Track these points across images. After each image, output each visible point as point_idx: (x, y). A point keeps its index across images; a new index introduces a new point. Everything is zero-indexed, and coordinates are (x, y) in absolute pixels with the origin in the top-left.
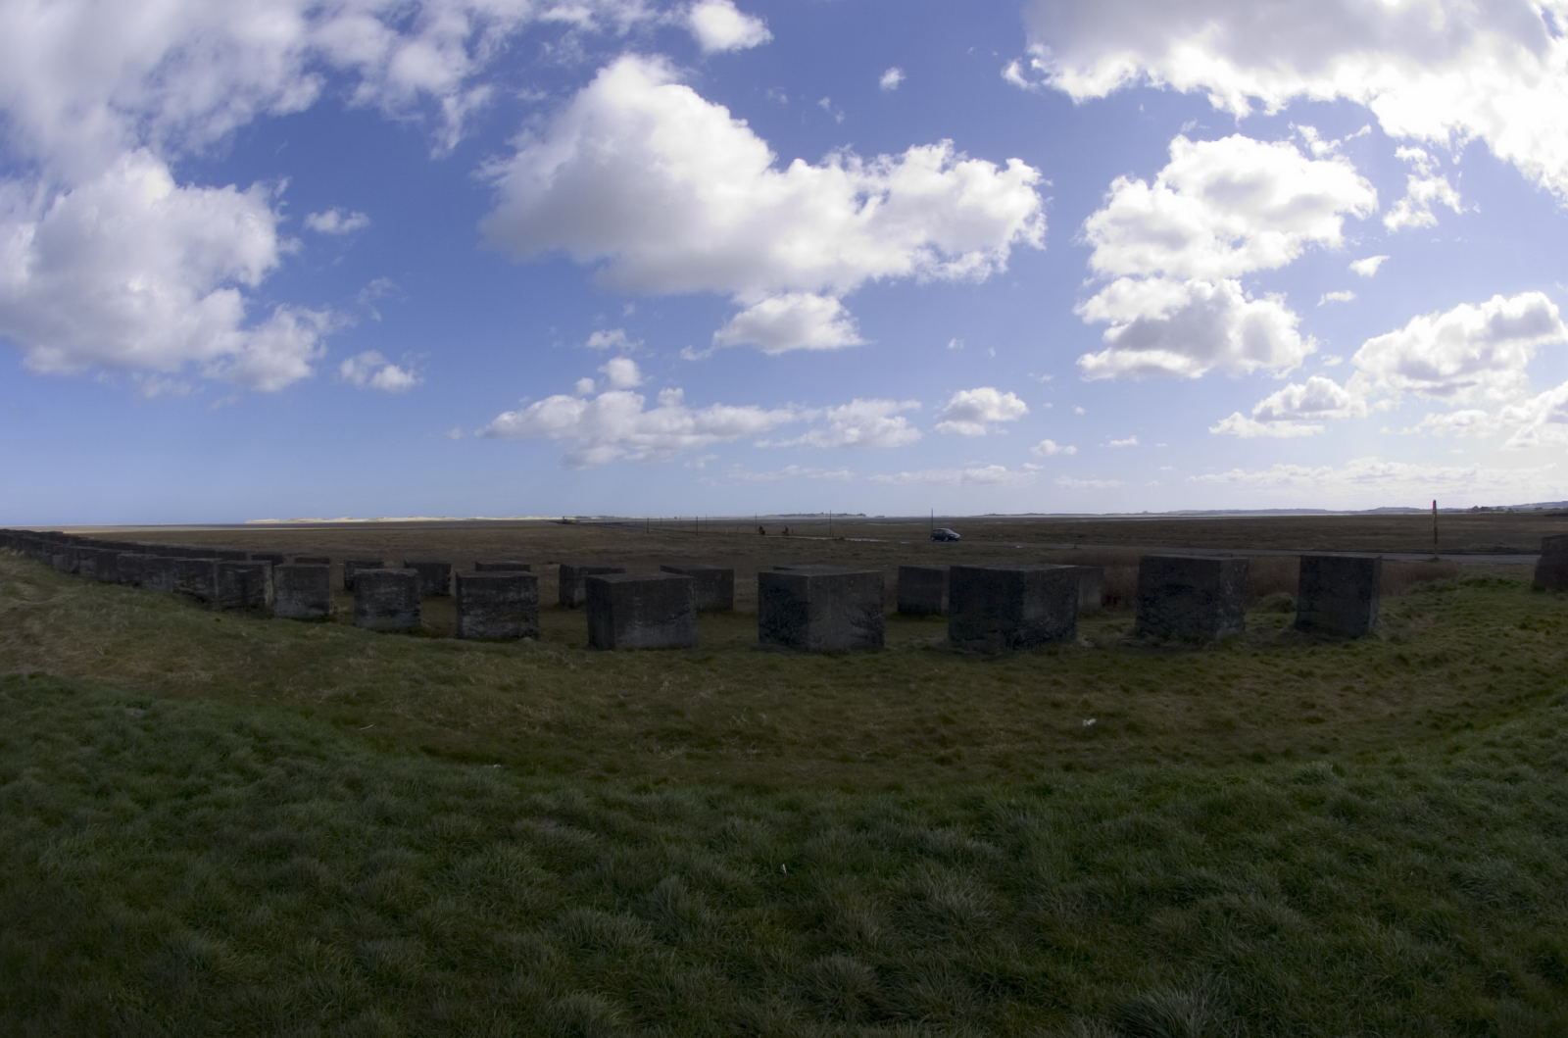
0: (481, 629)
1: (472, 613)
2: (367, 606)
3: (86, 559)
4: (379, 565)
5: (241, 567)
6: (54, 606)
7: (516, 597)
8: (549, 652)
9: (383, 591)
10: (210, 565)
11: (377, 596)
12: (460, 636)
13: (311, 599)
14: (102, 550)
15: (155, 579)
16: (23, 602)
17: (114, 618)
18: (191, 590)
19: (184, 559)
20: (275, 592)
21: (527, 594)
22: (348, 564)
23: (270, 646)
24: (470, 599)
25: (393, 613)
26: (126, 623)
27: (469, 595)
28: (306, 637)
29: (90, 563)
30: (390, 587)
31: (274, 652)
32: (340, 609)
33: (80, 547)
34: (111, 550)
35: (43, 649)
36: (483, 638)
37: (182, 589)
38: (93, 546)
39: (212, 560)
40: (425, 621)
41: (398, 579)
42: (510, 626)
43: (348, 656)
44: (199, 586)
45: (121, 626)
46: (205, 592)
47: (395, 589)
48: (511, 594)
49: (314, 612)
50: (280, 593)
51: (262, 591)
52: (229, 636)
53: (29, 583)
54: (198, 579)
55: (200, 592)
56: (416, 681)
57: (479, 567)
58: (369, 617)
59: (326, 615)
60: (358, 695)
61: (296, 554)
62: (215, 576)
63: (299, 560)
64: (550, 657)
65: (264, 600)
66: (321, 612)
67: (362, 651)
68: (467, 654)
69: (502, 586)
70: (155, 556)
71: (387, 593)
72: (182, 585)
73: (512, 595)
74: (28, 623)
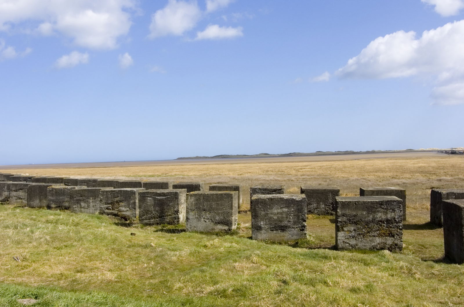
0: (353, 242)
1: (345, 229)
2: (262, 223)
3: (16, 191)
4: (279, 191)
5: (160, 195)
7: (384, 217)
9: (276, 211)
10: (133, 193)
11: (270, 215)
12: (335, 248)
13: (217, 218)
14: (34, 184)
15: (83, 204)
17: (37, 234)
18: (115, 212)
19: (112, 189)
20: (187, 212)
21: (393, 214)
22: (254, 191)
23: (173, 253)
24: (345, 219)
25: (283, 229)
26: (48, 237)
27: (343, 215)
28: (205, 246)
29: (21, 193)
30: (281, 208)
31: (174, 258)
32: (243, 225)
33: (11, 182)
34: (44, 184)
36: (353, 248)
37: (106, 211)
39: (135, 189)
40: (310, 235)
41: (289, 203)
42: (378, 240)
43: (235, 261)
44: (123, 209)
45: (42, 240)
46: (128, 213)
47: (285, 210)
48: (380, 214)
49: (220, 227)
50: (191, 213)
51: (177, 212)
52: (141, 246)
54: (121, 204)
55: (124, 213)
56: (285, 282)
58: (263, 231)
59: (230, 230)
60: (233, 291)
61: (211, 184)
62: (137, 201)
63: (212, 188)
65: (178, 218)
66: (226, 228)
67: (248, 258)
68: (333, 262)
69: (371, 207)
70: (85, 187)
71: (278, 213)
72: (107, 209)
73: (380, 216)
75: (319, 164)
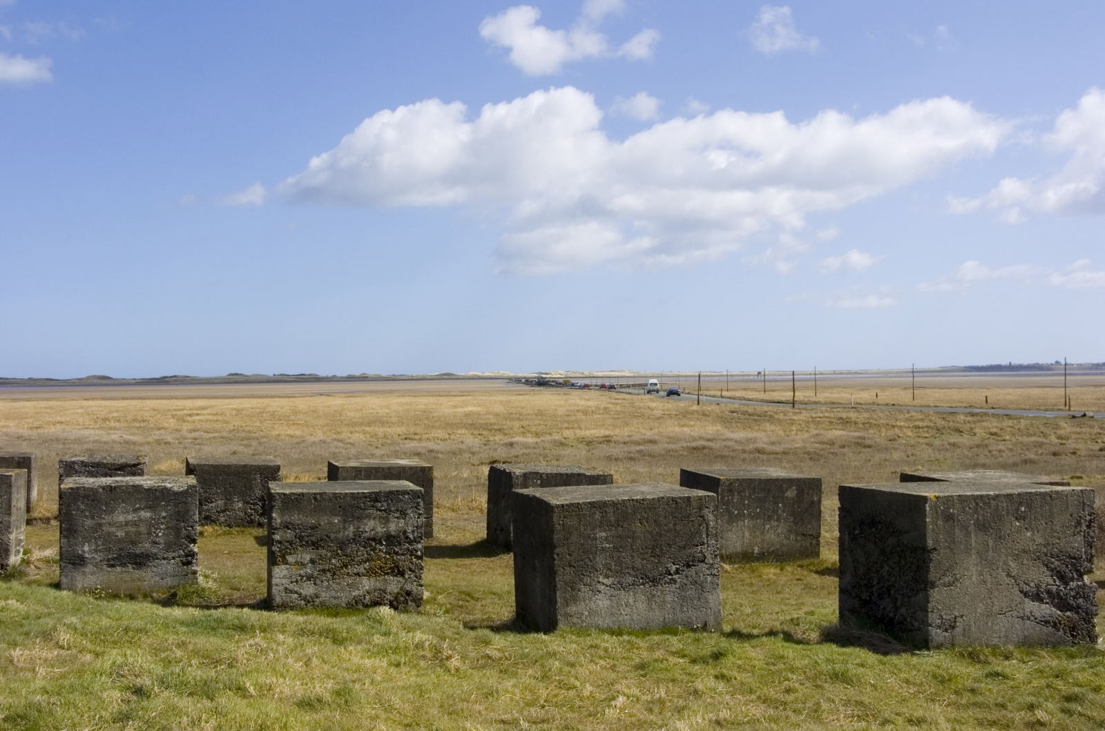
0: (308, 589)
1: (290, 559)
2: (86, 548)
4: (134, 468)
7: (380, 530)
8: (419, 636)
9: (121, 518)
11: (106, 529)
12: (267, 604)
21: (402, 523)
22: (69, 469)
24: (289, 534)
25: (140, 561)
27: (286, 526)
30: (135, 510)
32: (37, 555)
36: (310, 604)
40: (207, 577)
41: (156, 497)
42: (367, 584)
43: (15, 645)
47: (146, 514)
48: (371, 523)
56: (139, 691)
57: (334, 473)
58: (89, 569)
59: (3, 567)
60: (6, 719)
64: (419, 646)
67: (47, 636)
68: (259, 639)
69: (352, 508)
71: (127, 524)
73: (372, 526)
75: (235, 404)
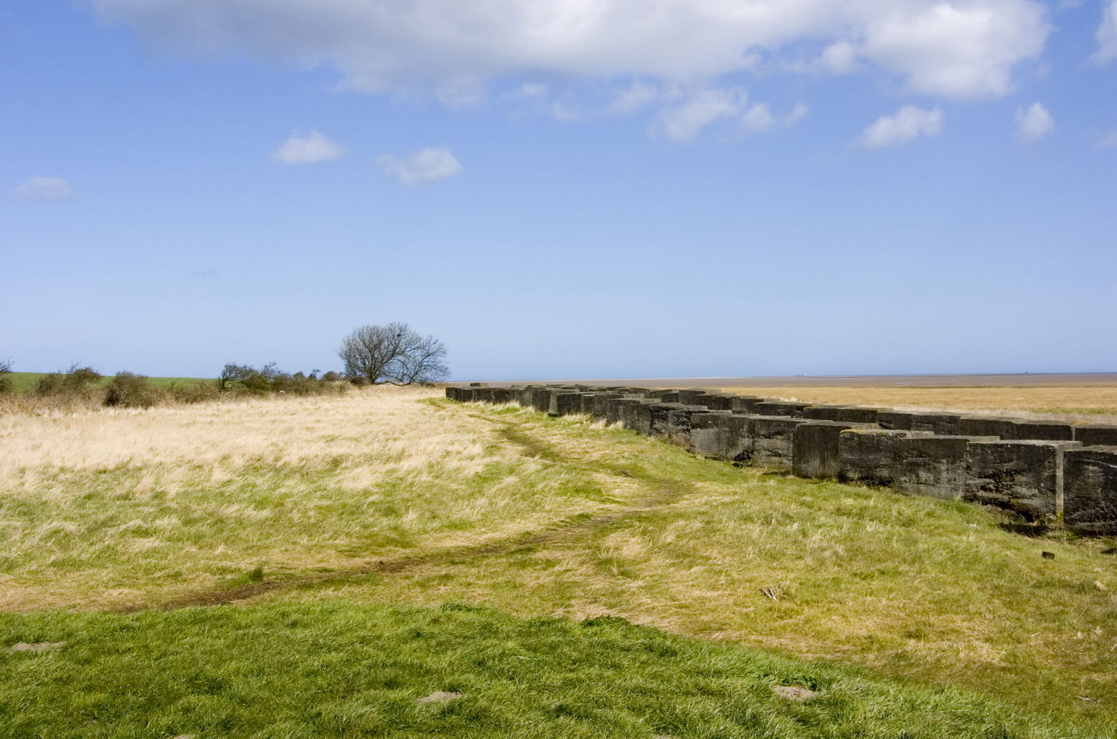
3: (768, 437)
6: (679, 516)
10: (1051, 452)
14: (809, 422)
15: (923, 475)
16: (608, 506)
17: (816, 539)
18: (1004, 497)
19: (996, 440)
26: (840, 549)
29: (779, 443)
33: (758, 416)
34: (831, 423)
35: (640, 583)
37: (981, 493)
38: (787, 414)
39: (1054, 444)
44: (1023, 490)
45: (827, 553)
46: (1036, 503)
52: (1066, 586)
53: (626, 475)
54: (1019, 478)
55: (1025, 501)
62: (1060, 473)
70: (930, 434)
72: (984, 488)
74: (612, 540)
